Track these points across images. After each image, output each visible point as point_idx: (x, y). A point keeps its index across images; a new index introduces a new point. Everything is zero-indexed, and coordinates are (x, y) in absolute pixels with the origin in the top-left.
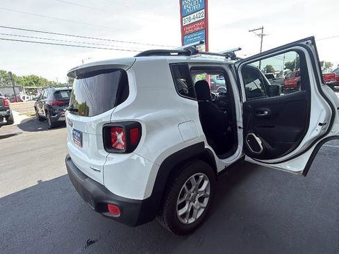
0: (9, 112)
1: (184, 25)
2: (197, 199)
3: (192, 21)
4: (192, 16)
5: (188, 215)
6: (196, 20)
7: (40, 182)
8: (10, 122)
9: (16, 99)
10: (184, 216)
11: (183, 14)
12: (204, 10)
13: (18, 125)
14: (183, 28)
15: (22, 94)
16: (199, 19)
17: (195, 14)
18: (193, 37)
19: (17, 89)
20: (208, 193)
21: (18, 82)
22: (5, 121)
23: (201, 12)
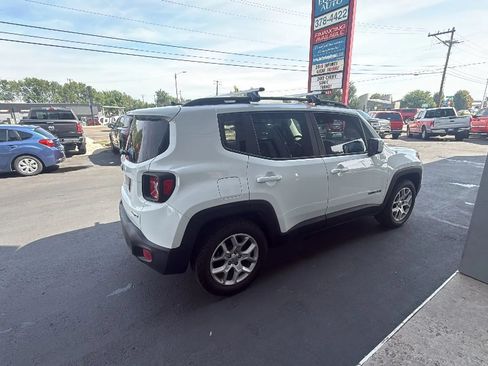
0: (81, 140)
1: (315, 29)
2: (239, 262)
3: (329, 23)
4: (328, 16)
5: (226, 276)
6: (334, 21)
7: (97, 224)
8: (82, 151)
9: (93, 121)
10: (220, 275)
11: (317, 12)
12: (347, 8)
13: (90, 157)
14: (313, 32)
15: (101, 115)
16: (338, 21)
17: (334, 13)
18: (326, 48)
19: (95, 108)
20: (256, 258)
21: (97, 99)
22: (77, 150)
23: (342, 10)
